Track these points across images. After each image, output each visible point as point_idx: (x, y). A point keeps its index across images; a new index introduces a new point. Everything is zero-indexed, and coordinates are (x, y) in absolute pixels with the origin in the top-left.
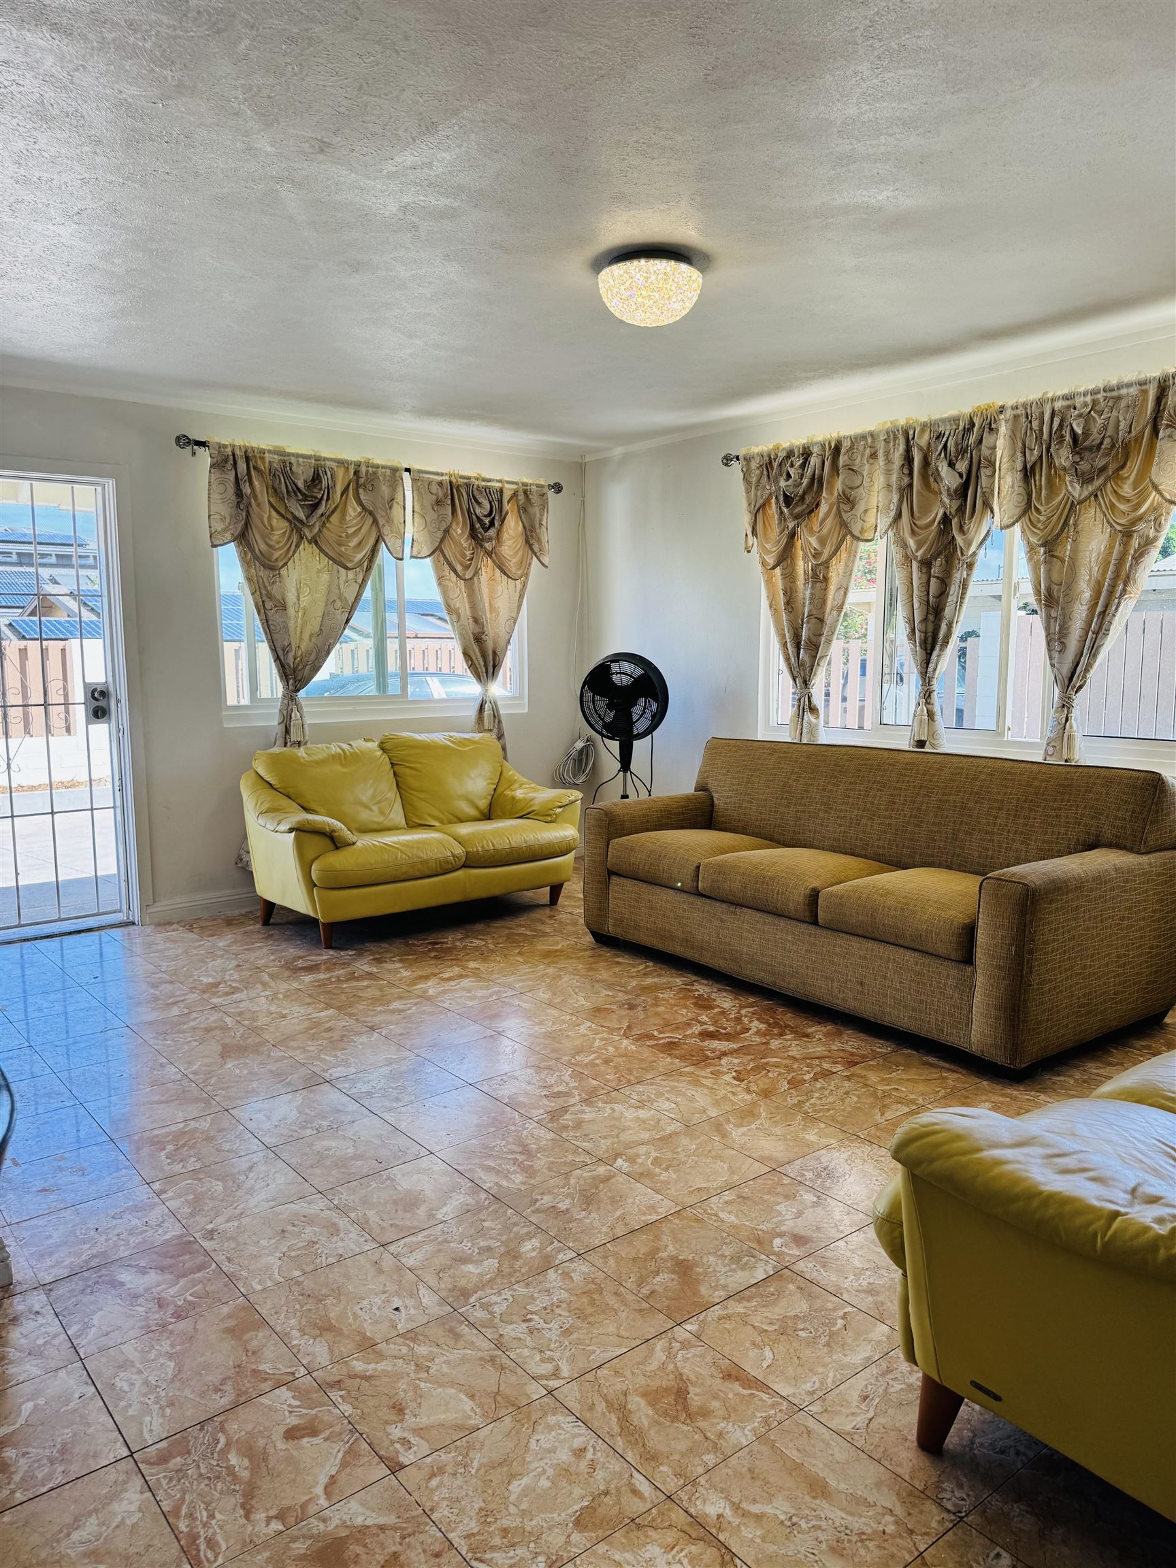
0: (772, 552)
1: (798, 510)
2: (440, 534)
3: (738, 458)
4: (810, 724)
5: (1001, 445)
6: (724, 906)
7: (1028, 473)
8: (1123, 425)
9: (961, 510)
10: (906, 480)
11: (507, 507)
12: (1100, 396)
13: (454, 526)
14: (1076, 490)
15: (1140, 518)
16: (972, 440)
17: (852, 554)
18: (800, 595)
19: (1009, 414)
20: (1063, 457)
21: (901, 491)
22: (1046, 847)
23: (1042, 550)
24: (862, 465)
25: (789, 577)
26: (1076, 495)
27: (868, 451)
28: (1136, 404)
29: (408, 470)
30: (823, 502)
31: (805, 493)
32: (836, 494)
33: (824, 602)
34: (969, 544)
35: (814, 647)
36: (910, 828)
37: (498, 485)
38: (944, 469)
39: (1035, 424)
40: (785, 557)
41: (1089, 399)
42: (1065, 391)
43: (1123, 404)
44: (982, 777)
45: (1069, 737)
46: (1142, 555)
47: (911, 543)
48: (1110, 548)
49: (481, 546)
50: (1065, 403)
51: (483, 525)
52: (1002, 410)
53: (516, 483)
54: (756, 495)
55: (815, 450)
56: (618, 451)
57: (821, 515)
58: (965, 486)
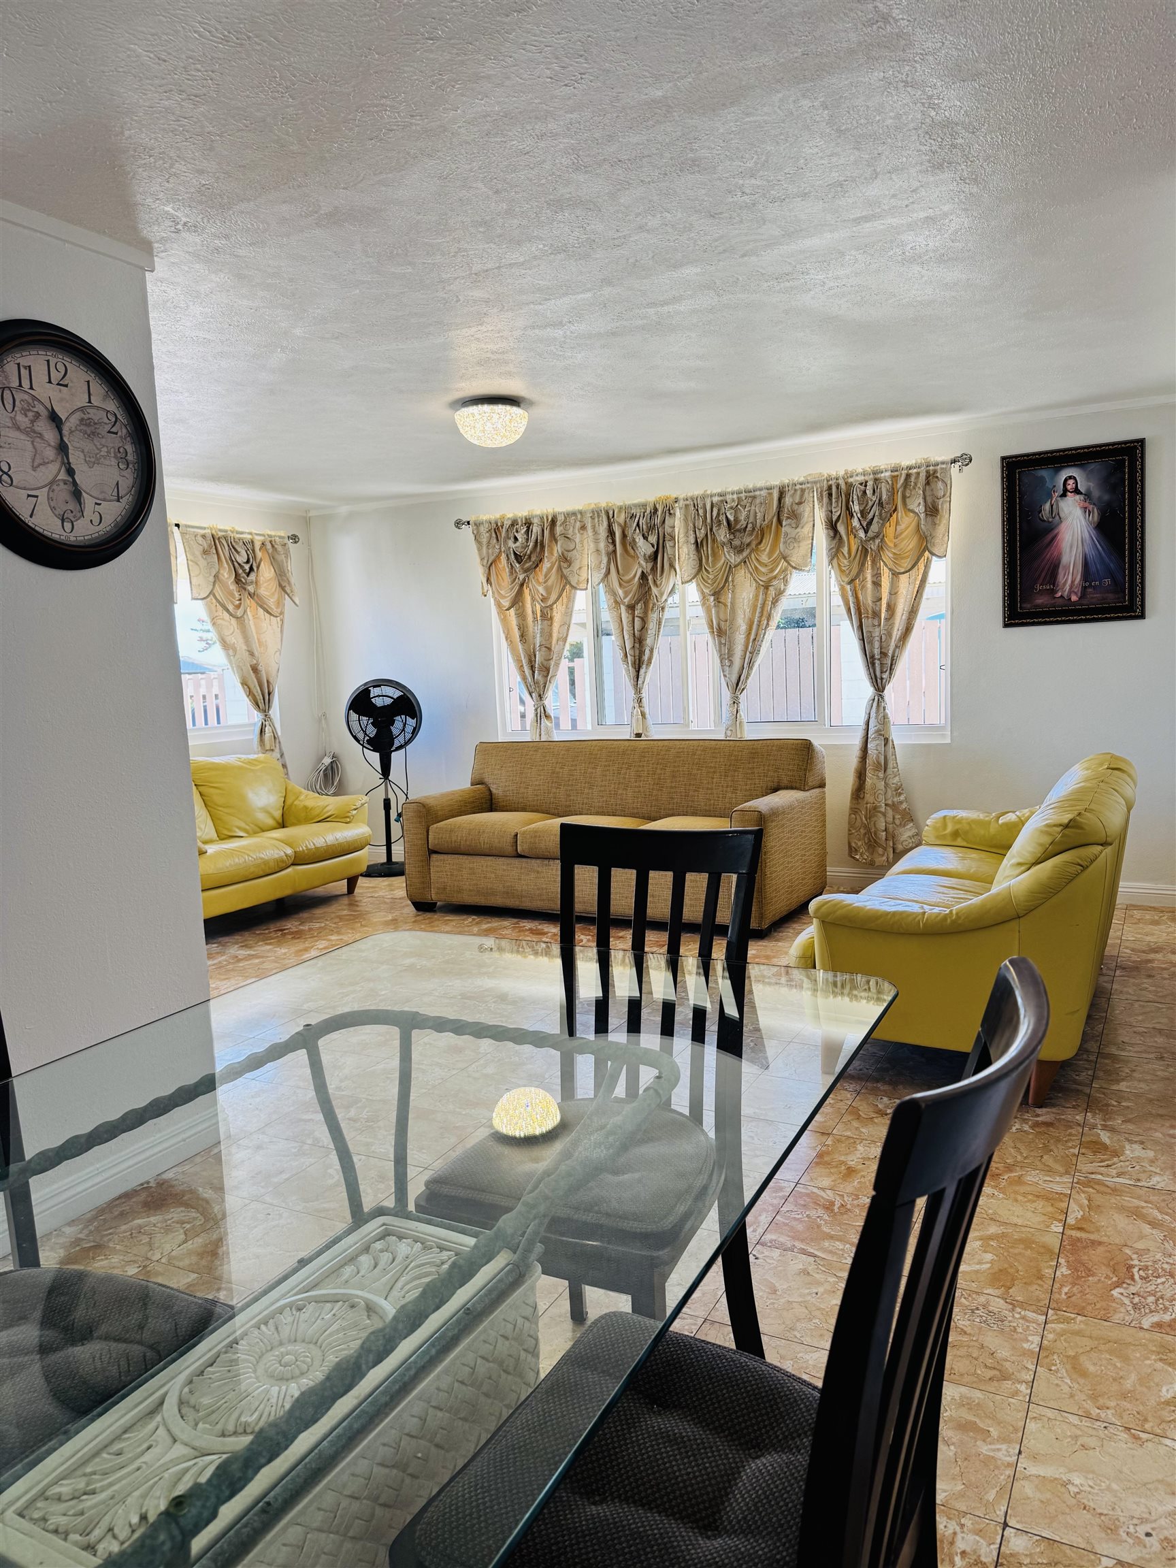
0: (506, 597)
1: (527, 565)
2: (212, 579)
3: (468, 523)
4: (547, 727)
5: (678, 524)
6: (538, 861)
7: (698, 546)
8: (759, 515)
9: (654, 569)
10: (611, 547)
11: (259, 554)
12: (743, 495)
13: (222, 572)
14: (733, 559)
15: (775, 577)
16: (658, 521)
17: (571, 600)
18: (531, 630)
19: (682, 503)
20: (722, 534)
21: (608, 554)
22: (748, 793)
23: (712, 598)
24: (574, 534)
25: (521, 616)
26: (733, 561)
27: (578, 524)
28: (765, 503)
29: (177, 525)
30: (546, 560)
31: (531, 553)
32: (556, 554)
33: (550, 635)
34: (662, 594)
35: (546, 670)
36: (655, 792)
37: (249, 537)
38: (640, 541)
39: (701, 512)
40: (517, 600)
41: (735, 496)
42: (719, 490)
43: (758, 501)
44: (698, 752)
45: (740, 723)
46: (777, 601)
47: (620, 592)
48: (757, 596)
49: (245, 589)
50: (720, 498)
51: (244, 571)
52: (676, 500)
53: (263, 535)
54: (488, 553)
55: (536, 521)
56: (344, 509)
57: (545, 570)
58: (656, 553)
